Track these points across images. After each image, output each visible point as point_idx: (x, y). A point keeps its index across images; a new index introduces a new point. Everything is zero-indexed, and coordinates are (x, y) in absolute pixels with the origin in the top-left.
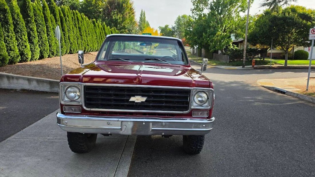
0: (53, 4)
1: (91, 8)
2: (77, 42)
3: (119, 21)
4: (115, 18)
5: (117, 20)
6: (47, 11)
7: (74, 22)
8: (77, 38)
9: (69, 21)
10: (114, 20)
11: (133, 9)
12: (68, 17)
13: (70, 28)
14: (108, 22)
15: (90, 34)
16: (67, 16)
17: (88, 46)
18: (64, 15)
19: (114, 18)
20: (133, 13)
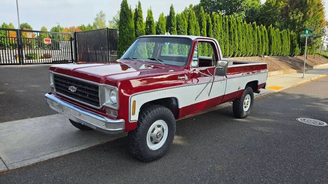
0: (202, 12)
1: (270, 10)
2: (225, 46)
3: (298, 21)
4: (294, 18)
5: (294, 21)
6: (191, 19)
7: (225, 27)
8: (226, 43)
9: (216, 27)
10: (292, 21)
11: (322, 4)
12: (216, 23)
13: (217, 34)
14: (283, 24)
15: (244, 38)
16: (215, 21)
17: (240, 50)
18: (213, 22)
19: (291, 18)
20: (321, 10)
